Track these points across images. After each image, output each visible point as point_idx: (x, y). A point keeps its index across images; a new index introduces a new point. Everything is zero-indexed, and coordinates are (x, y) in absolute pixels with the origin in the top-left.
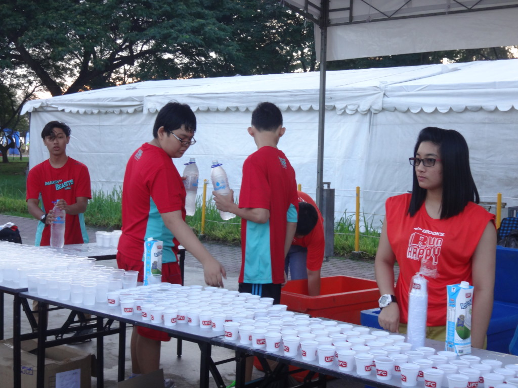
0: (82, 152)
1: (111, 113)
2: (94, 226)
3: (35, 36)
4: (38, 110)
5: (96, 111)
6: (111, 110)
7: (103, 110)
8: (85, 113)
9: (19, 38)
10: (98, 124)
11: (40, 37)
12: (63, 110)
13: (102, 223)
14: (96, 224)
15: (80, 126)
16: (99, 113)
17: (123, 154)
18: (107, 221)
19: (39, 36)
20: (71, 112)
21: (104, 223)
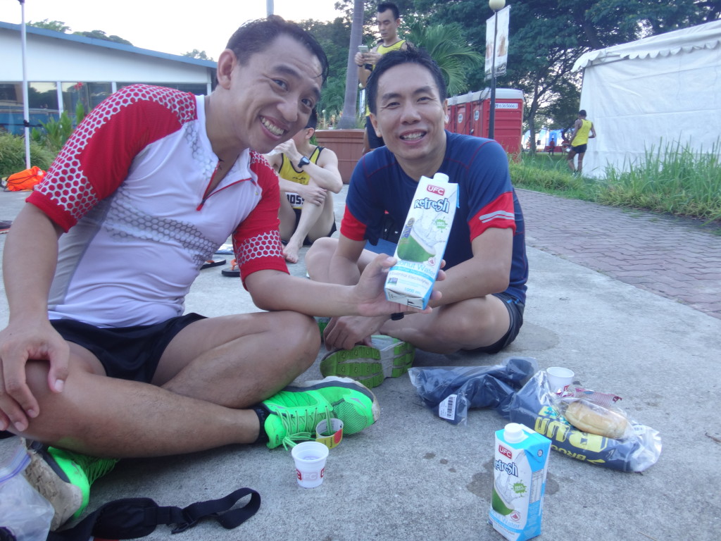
0: (647, 113)
1: (701, 49)
2: (669, 213)
3: (604, 6)
4: (594, 63)
5: (675, 50)
6: (701, 44)
7: (687, 47)
8: (659, 56)
9: (587, 11)
10: (676, 69)
11: (609, 7)
12: (627, 58)
13: (689, 208)
14: (674, 211)
15: (648, 77)
16: (681, 52)
17: (712, 111)
18: (701, 205)
19: (609, 5)
20: (638, 57)
21: (694, 210)
